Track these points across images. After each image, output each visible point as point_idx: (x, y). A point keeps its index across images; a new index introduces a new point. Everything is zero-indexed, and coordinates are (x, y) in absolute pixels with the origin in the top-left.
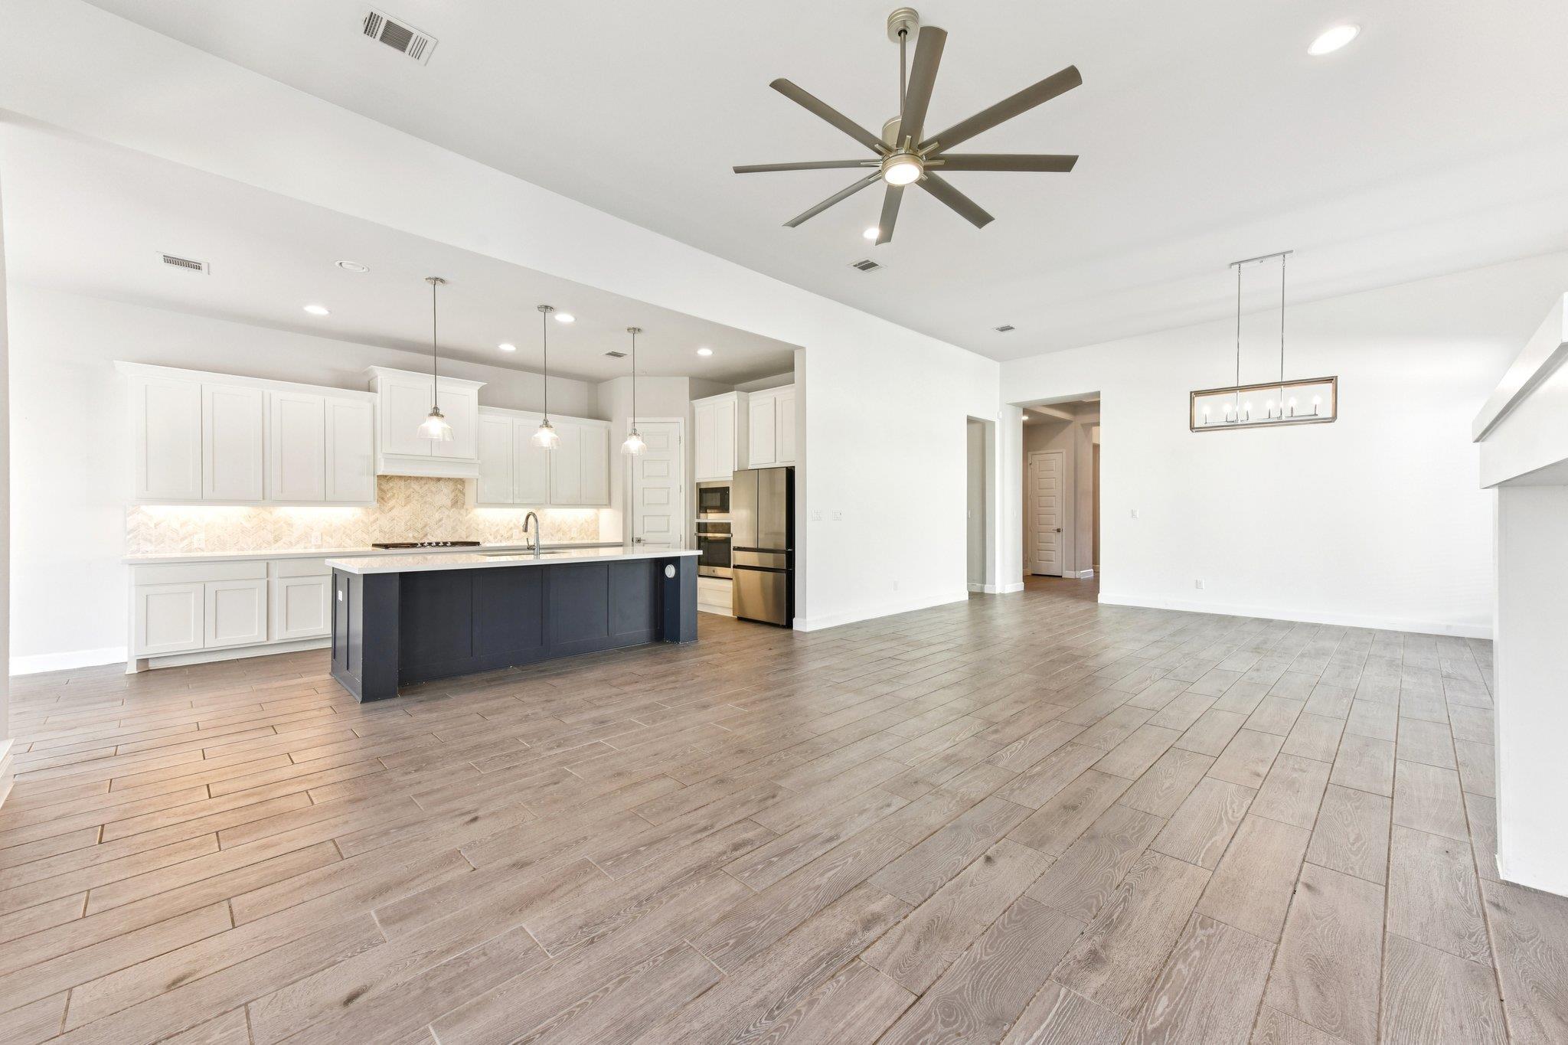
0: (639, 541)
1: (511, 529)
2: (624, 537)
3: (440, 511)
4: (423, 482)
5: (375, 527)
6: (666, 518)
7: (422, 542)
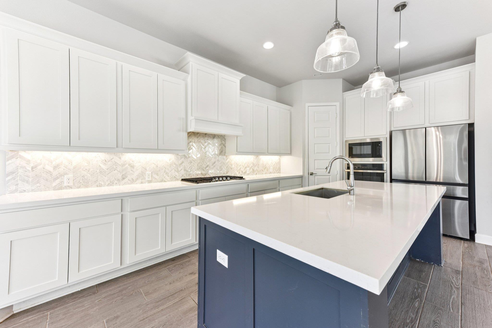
0: (312, 174)
2: (304, 172)
5: (181, 168)
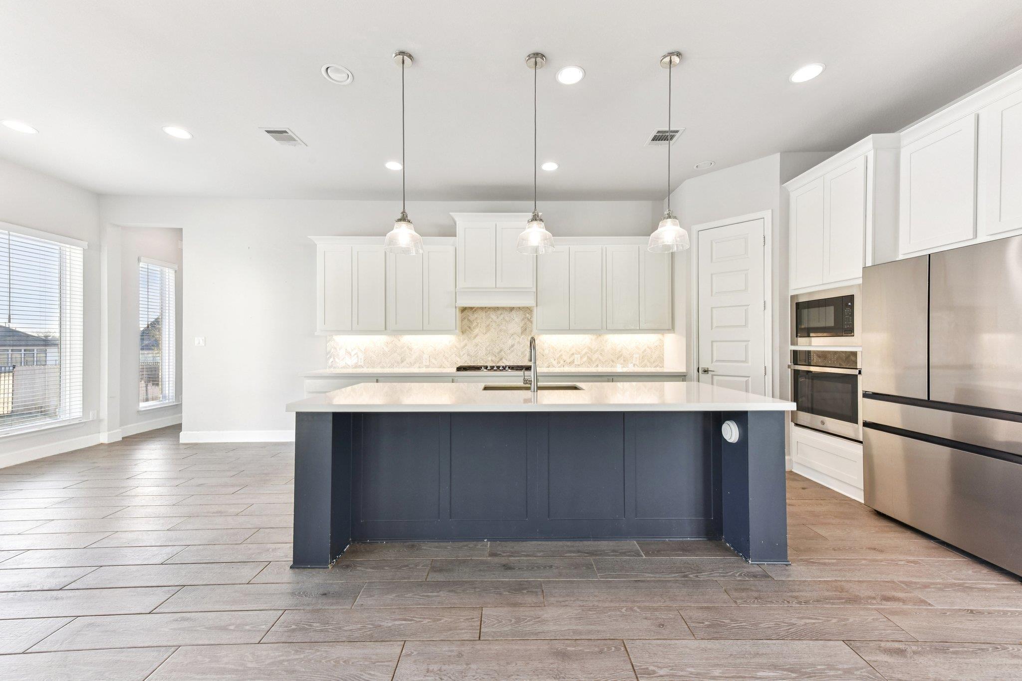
0: (706, 371)
1: (573, 354)
2: (688, 366)
3: (512, 338)
4: (499, 312)
6: (744, 344)
7: (498, 365)
